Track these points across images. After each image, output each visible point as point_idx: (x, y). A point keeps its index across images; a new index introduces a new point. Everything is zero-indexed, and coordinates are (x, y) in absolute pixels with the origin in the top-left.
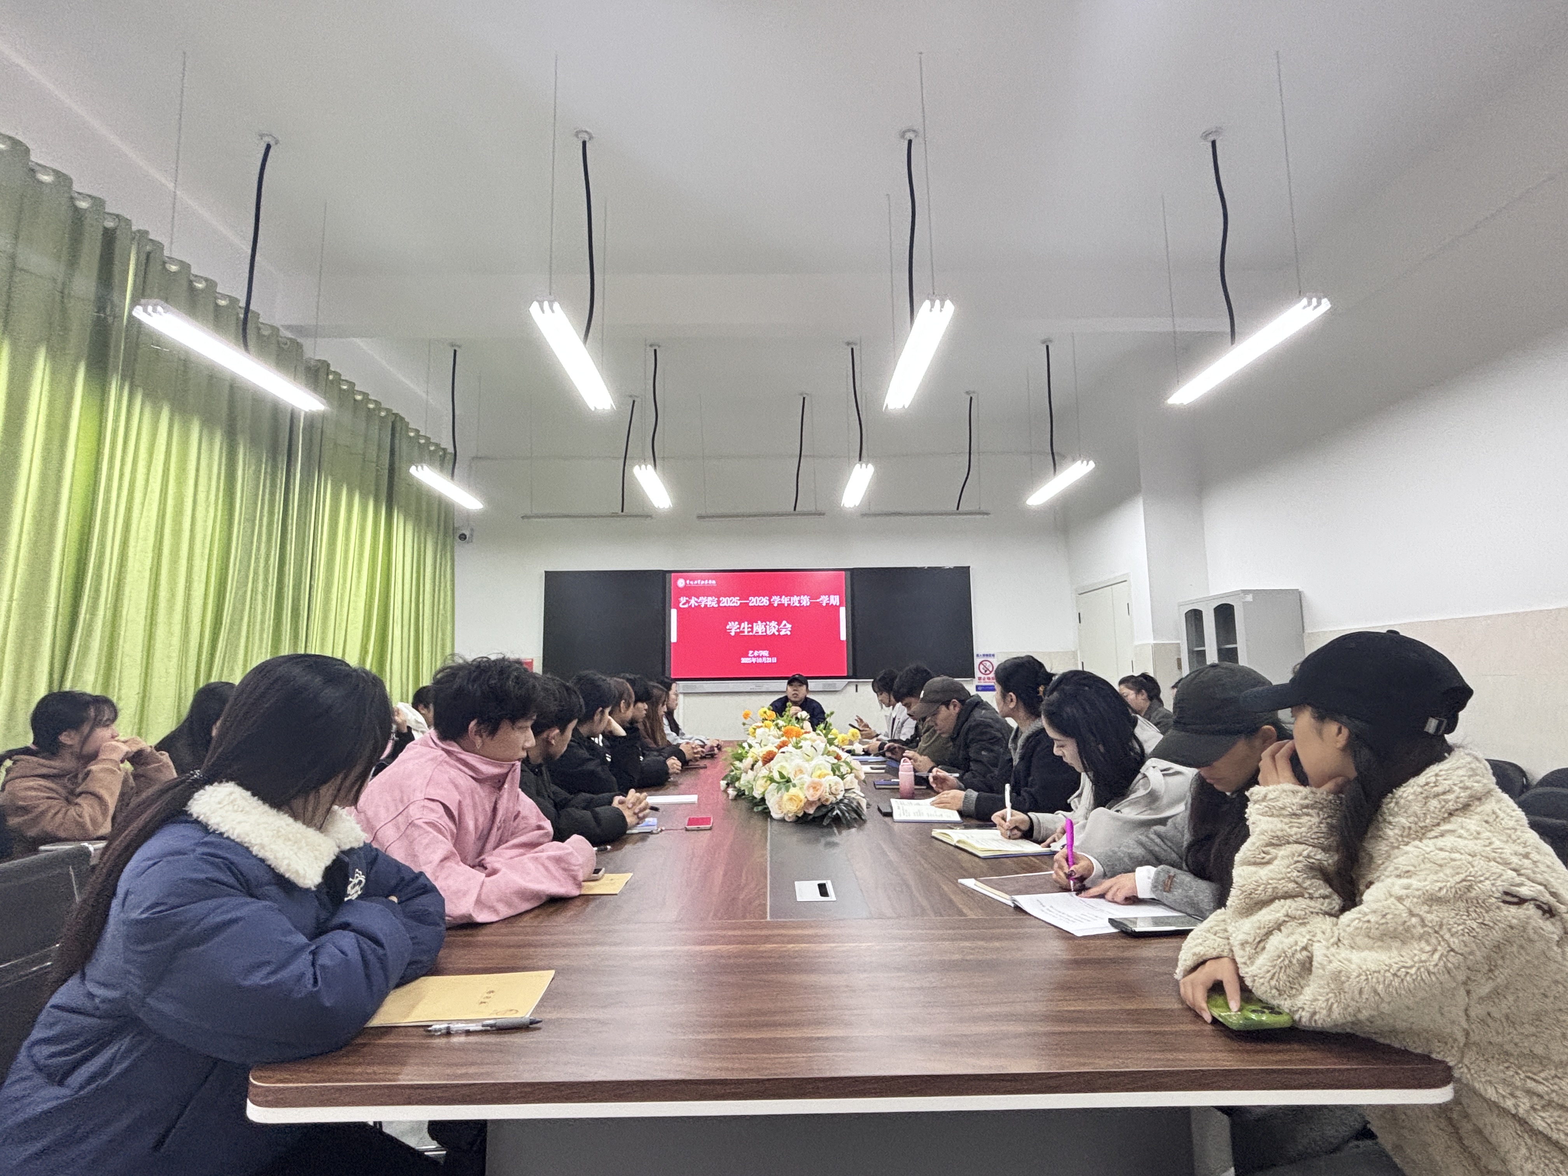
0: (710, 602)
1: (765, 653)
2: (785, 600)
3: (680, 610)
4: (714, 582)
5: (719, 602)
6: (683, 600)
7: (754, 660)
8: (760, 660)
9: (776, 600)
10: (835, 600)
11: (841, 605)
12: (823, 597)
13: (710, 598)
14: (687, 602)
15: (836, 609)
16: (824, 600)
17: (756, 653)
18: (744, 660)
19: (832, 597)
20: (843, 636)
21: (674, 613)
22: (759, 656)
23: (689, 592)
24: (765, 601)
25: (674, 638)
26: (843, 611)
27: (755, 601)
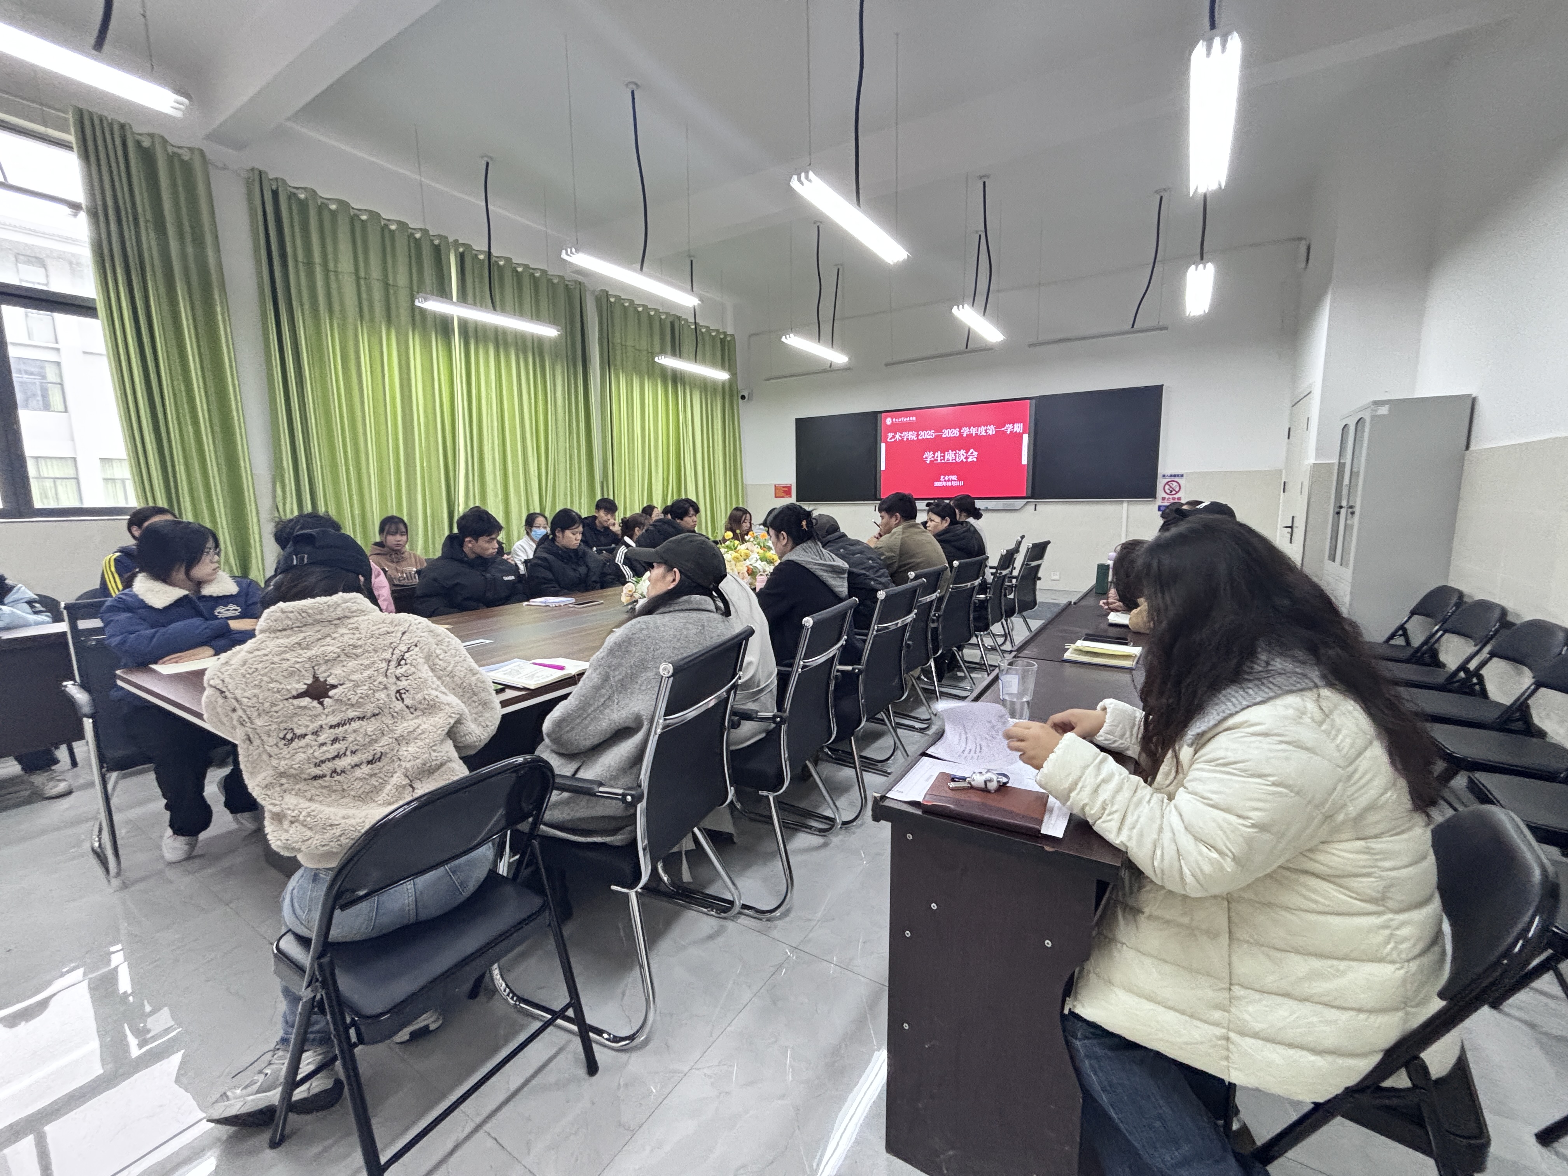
0: (911, 435)
1: (954, 477)
2: (973, 431)
3: (888, 444)
4: (914, 418)
5: (918, 435)
6: (890, 435)
7: (945, 484)
8: (949, 484)
9: (965, 431)
10: (1018, 428)
11: (1024, 432)
12: (1007, 426)
13: (911, 433)
14: (894, 437)
15: (1020, 436)
16: (1009, 428)
17: (947, 478)
18: (937, 484)
19: (1016, 425)
20: (1024, 461)
21: (883, 446)
22: (948, 481)
23: (895, 428)
24: (955, 433)
25: (883, 468)
26: (1025, 437)
27: (947, 433)
